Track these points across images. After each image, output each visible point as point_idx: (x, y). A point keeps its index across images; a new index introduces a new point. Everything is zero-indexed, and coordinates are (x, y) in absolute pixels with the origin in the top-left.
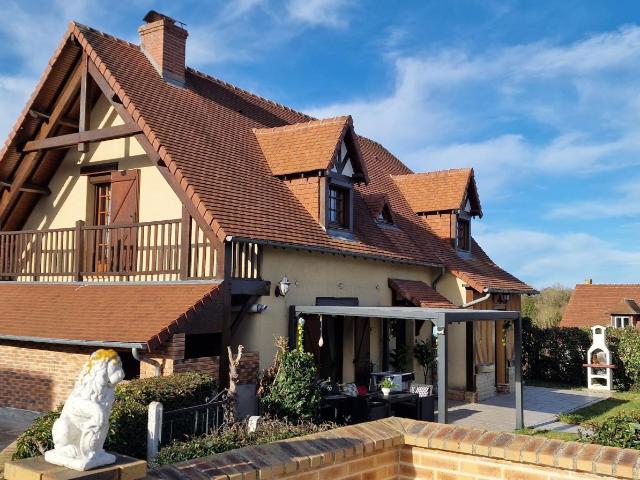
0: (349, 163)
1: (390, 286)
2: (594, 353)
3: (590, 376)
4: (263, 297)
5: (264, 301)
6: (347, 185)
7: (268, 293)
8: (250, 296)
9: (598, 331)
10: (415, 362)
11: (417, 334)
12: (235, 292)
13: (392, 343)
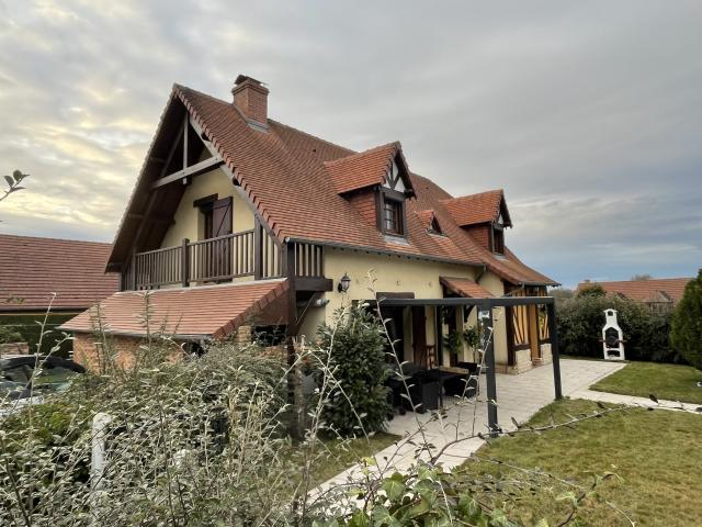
0: (400, 181)
1: (441, 283)
2: (607, 331)
3: (606, 350)
4: (327, 293)
5: (328, 296)
6: (400, 199)
7: (331, 289)
8: (314, 292)
9: (610, 314)
10: (465, 345)
11: (466, 321)
12: (299, 288)
13: (445, 330)
